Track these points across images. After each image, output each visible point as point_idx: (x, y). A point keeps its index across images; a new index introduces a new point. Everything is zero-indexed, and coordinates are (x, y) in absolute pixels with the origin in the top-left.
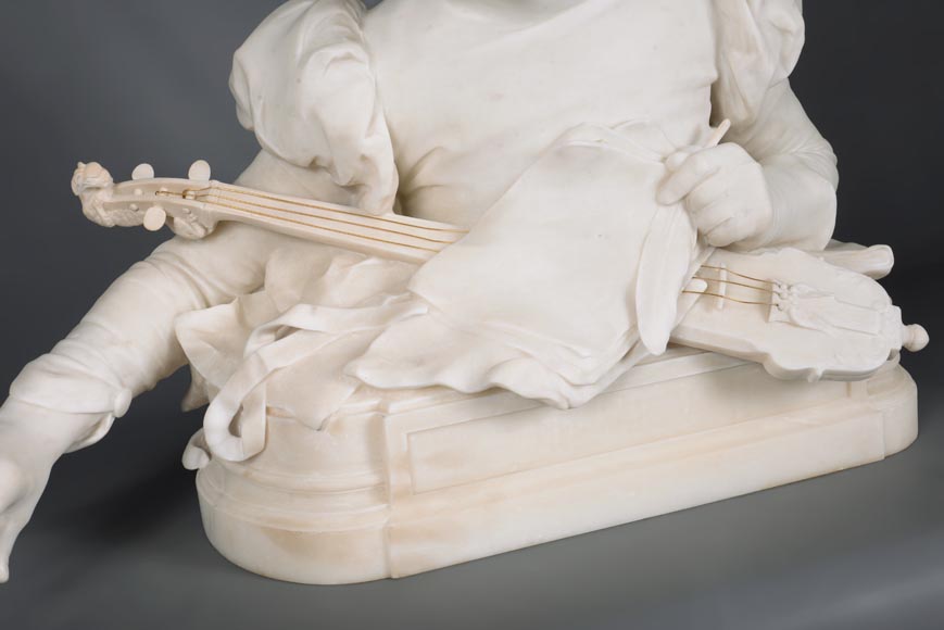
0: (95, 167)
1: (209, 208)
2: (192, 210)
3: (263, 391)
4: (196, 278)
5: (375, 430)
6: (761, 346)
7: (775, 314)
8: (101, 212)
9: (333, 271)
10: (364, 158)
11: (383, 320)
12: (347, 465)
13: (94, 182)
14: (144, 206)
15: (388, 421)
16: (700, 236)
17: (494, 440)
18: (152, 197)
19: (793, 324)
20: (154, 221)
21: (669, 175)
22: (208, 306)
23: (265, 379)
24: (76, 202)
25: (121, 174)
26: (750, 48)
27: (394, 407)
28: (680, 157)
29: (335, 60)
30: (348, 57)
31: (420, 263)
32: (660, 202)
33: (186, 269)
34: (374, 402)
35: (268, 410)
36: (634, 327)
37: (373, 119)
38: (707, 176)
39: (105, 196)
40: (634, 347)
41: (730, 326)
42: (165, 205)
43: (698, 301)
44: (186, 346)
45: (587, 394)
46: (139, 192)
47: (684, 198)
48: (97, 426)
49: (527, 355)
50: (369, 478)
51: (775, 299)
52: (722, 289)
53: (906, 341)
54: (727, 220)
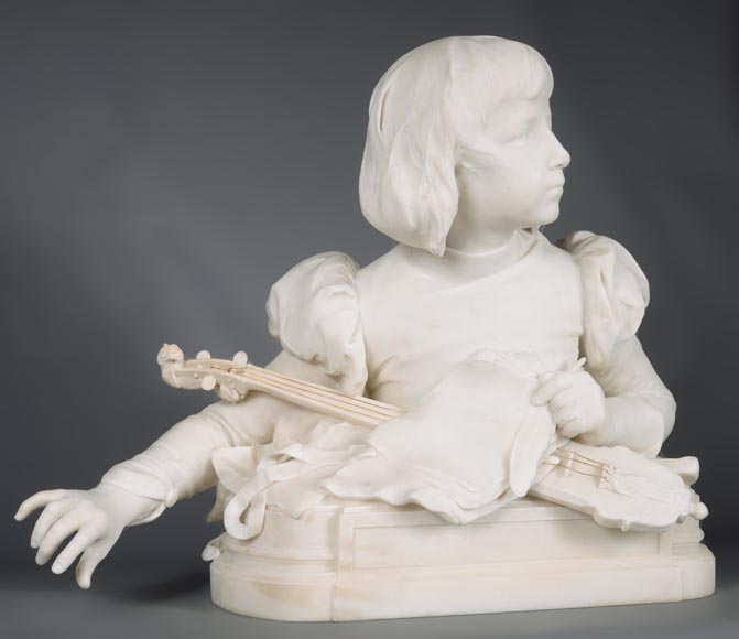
0: (174, 347)
1: (244, 380)
2: (234, 380)
3: (265, 495)
5: (334, 524)
6: (591, 503)
7: (603, 483)
8: (174, 376)
9: (319, 428)
10: (346, 357)
11: (347, 459)
12: (312, 544)
13: (173, 357)
14: (202, 375)
15: (342, 517)
16: (558, 429)
17: (410, 542)
18: (208, 370)
19: (614, 491)
20: (208, 384)
21: (541, 386)
22: (233, 446)
23: (267, 488)
24: (158, 369)
25: (190, 354)
26: (603, 314)
27: (347, 510)
28: (548, 376)
29: (336, 294)
30: (344, 293)
32: (533, 404)
33: (224, 423)
34: (336, 507)
35: (267, 507)
37: (355, 334)
38: (564, 389)
39: (178, 367)
40: (506, 492)
41: (571, 488)
42: (216, 376)
43: (552, 470)
44: (216, 467)
45: (471, 517)
46: (199, 366)
47: (549, 402)
48: (154, 511)
49: (436, 487)
50: (325, 554)
51: (604, 474)
52: (569, 464)
53: (692, 511)
54: (575, 419)
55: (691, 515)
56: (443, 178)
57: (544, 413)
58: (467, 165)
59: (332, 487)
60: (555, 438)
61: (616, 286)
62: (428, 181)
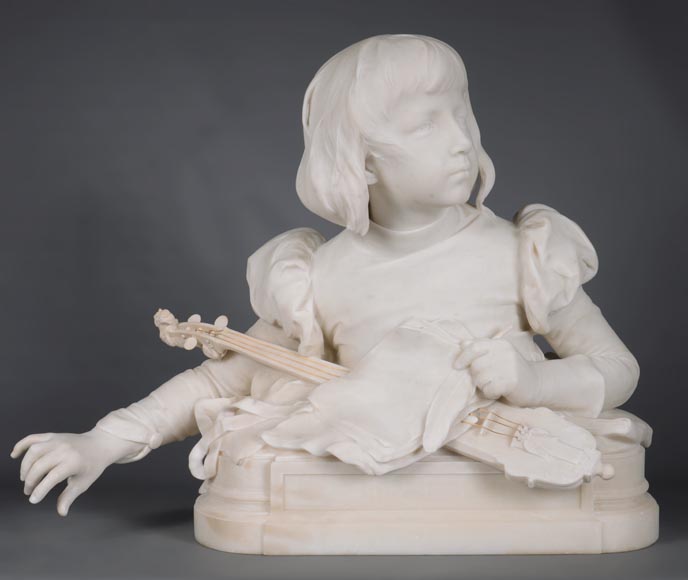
0: (167, 312)
1: (218, 341)
2: (211, 342)
3: (220, 442)
4: (215, 382)
5: (267, 471)
6: (500, 461)
7: (514, 443)
8: (168, 338)
10: (295, 323)
11: (288, 414)
12: (250, 487)
13: (164, 320)
14: (188, 336)
15: (273, 465)
16: (478, 391)
17: (334, 489)
18: (193, 332)
19: (524, 450)
20: (190, 344)
21: (462, 350)
22: (220, 397)
23: (222, 436)
24: (157, 330)
25: (182, 317)
26: (534, 285)
27: (278, 459)
28: (468, 343)
29: (288, 267)
30: (295, 267)
31: (318, 384)
32: (454, 367)
33: (210, 376)
34: (272, 455)
35: (220, 453)
36: (421, 438)
38: (479, 355)
39: (170, 329)
40: (419, 450)
41: (482, 445)
42: (197, 336)
43: (471, 429)
44: (197, 416)
45: (386, 469)
46: (188, 328)
47: (469, 367)
48: (140, 451)
49: (355, 441)
50: (260, 495)
51: (517, 434)
52: (485, 424)
53: (598, 472)
54: (490, 382)
55: (598, 475)
56: (351, 168)
57: (465, 376)
58: (376, 155)
59: (266, 438)
60: (475, 399)
61: (549, 258)
62: (339, 170)
